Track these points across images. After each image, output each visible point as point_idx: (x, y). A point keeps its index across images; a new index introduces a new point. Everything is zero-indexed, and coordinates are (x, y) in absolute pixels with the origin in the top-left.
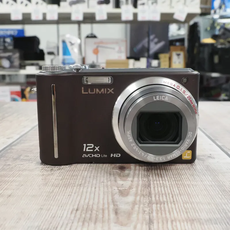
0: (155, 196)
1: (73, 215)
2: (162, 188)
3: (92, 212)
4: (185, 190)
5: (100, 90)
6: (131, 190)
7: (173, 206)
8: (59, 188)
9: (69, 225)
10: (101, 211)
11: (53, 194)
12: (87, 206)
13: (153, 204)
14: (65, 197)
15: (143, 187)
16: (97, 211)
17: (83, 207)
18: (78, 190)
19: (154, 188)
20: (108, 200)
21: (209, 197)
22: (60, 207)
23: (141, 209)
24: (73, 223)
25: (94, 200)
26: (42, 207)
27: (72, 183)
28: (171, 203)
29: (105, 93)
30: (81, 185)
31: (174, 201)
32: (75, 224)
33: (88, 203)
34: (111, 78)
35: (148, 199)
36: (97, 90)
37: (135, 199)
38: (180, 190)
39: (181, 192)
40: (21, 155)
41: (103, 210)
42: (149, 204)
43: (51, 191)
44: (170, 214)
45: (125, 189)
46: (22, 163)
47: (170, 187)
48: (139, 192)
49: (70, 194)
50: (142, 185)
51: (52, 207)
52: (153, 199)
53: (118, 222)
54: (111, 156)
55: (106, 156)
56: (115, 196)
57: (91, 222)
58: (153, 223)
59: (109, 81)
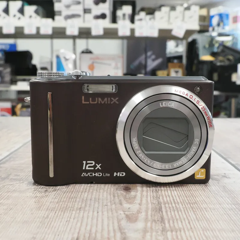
0: (169, 222)
2: (176, 212)
4: (202, 214)
5: (103, 100)
6: (139, 215)
8: (55, 213)
11: (48, 219)
12: (90, 234)
13: (167, 231)
14: (62, 224)
15: (154, 210)
17: (84, 236)
18: (78, 214)
19: (166, 212)
20: (113, 227)
21: (232, 223)
22: (57, 236)
23: (154, 237)
25: (97, 227)
26: (35, 236)
27: (70, 206)
28: (188, 230)
29: (109, 103)
30: (81, 209)
31: (191, 228)
33: (90, 231)
34: (116, 86)
35: (161, 225)
36: (100, 99)
37: (146, 225)
38: (196, 214)
39: (198, 217)
40: (11, 174)
42: (162, 232)
43: (46, 216)
45: (133, 214)
46: (12, 183)
47: (184, 211)
48: (150, 217)
49: (69, 219)
50: (152, 209)
51: (47, 236)
52: (167, 225)
54: (115, 175)
55: (109, 175)
56: (122, 222)
59: (112, 90)
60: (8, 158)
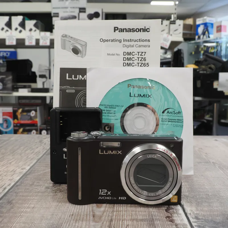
1: (70, 218)
3: (80, 216)
7: (125, 213)
8: (62, 203)
9: (69, 222)
10: (86, 216)
11: (58, 207)
13: (114, 212)
14: (65, 208)
16: (83, 216)
17: (76, 214)
20: (89, 210)
22: (63, 214)
23: (107, 214)
25: (82, 210)
26: (53, 214)
28: (124, 212)
31: (126, 211)
32: (72, 222)
33: (79, 211)
35: (112, 209)
37: (105, 209)
40: (34, 182)
41: (87, 215)
42: (112, 212)
43: (57, 205)
44: (122, 217)
46: (36, 188)
51: (58, 214)
52: (115, 209)
53: (94, 221)
56: (94, 208)
57: (80, 221)
58: (112, 221)
60: (30, 171)
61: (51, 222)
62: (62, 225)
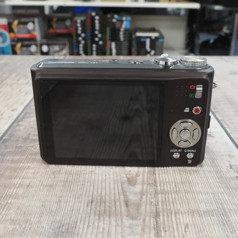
0: (160, 185)
1: (89, 208)
2: (166, 175)
3: (105, 204)
4: (186, 177)
6: (138, 178)
7: (176, 196)
8: (73, 176)
9: (87, 219)
10: (113, 203)
11: (68, 183)
12: (101, 198)
13: (158, 194)
15: (149, 174)
16: (110, 203)
18: (90, 178)
19: (159, 175)
20: (118, 190)
21: (208, 186)
22: (76, 199)
23: (148, 200)
24: (90, 217)
25: (106, 190)
26: (60, 199)
27: (84, 170)
28: (174, 193)
30: (92, 172)
31: (177, 191)
32: (92, 218)
33: (101, 194)
35: (154, 189)
37: (143, 188)
38: (182, 177)
40: (30, 134)
41: (115, 201)
42: (155, 194)
43: (65, 180)
44: (174, 206)
45: (133, 177)
46: (33, 145)
47: (173, 174)
48: (146, 180)
49: (84, 183)
50: (148, 172)
51: (69, 199)
52: (159, 188)
53: (129, 215)
56: (124, 186)
58: (159, 216)
61: (58, 218)
62: (76, 227)
